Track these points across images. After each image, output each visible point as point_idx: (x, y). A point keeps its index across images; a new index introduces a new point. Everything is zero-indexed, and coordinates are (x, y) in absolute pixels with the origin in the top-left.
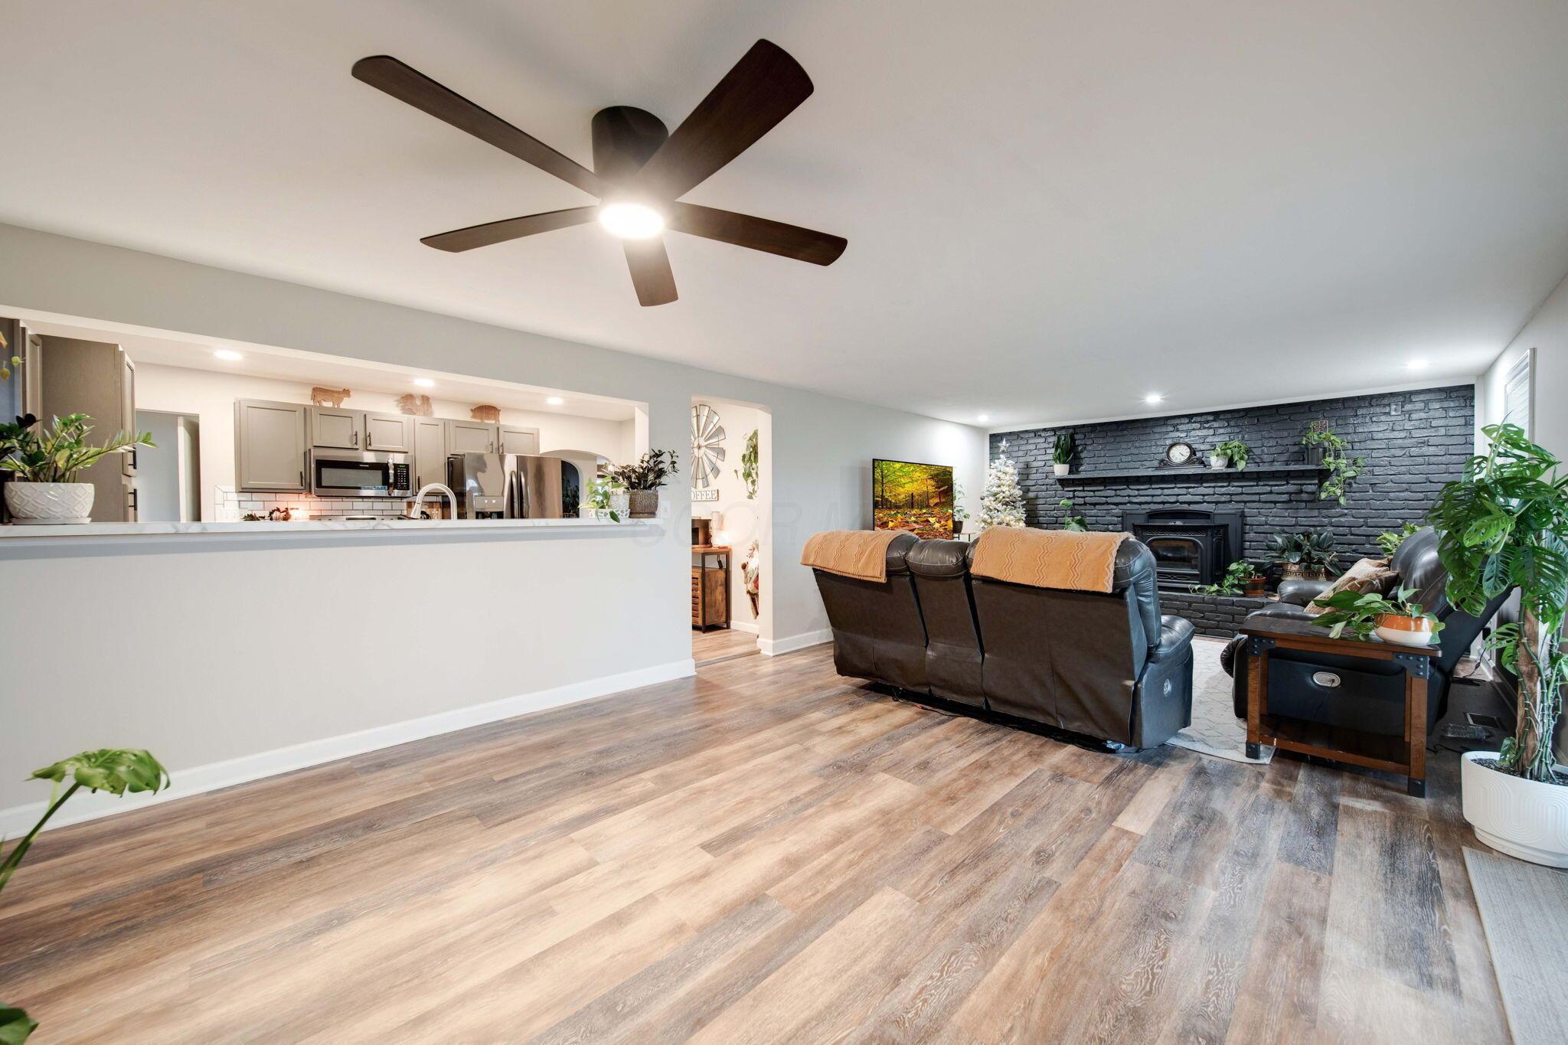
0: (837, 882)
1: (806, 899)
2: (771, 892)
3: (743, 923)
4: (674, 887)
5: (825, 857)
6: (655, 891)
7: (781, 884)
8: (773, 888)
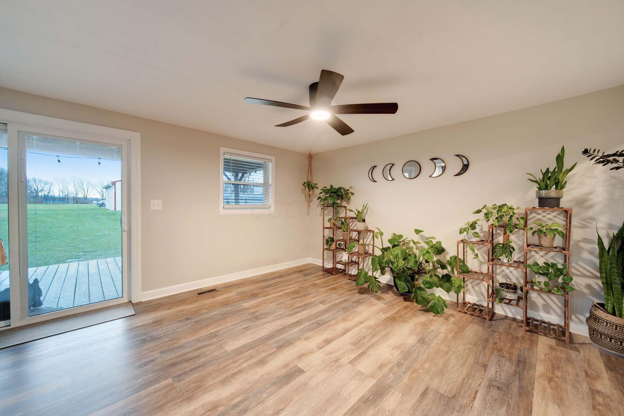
0: (247, 354)
1: (262, 347)
2: (275, 350)
3: (286, 340)
4: (312, 352)
5: (246, 365)
6: (318, 350)
7: (270, 353)
8: (273, 351)
